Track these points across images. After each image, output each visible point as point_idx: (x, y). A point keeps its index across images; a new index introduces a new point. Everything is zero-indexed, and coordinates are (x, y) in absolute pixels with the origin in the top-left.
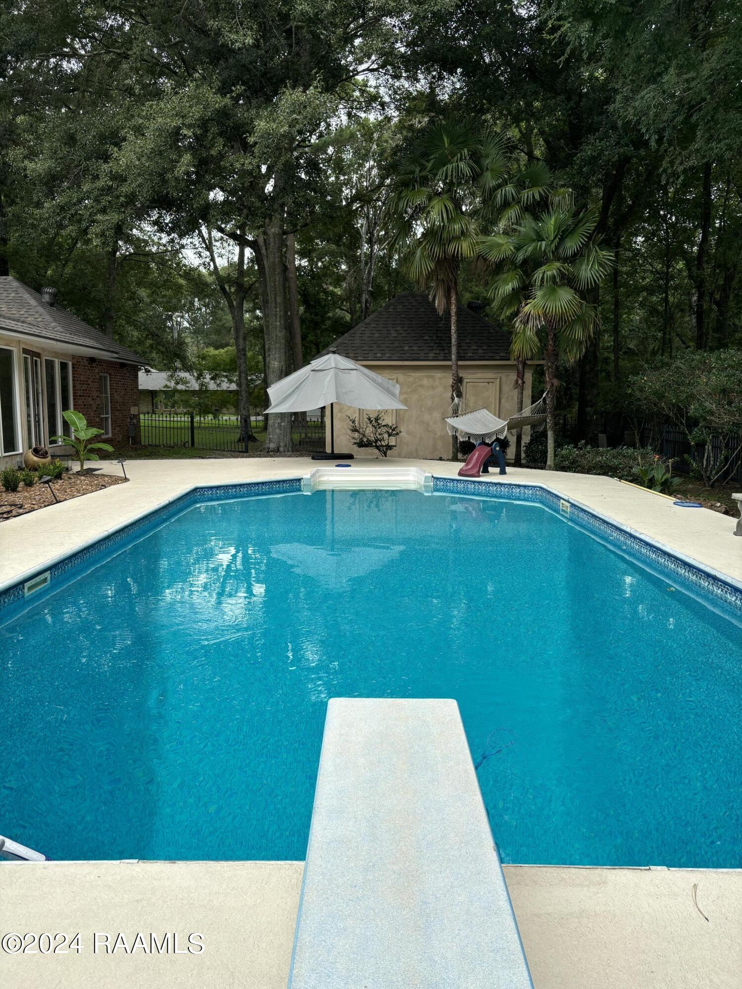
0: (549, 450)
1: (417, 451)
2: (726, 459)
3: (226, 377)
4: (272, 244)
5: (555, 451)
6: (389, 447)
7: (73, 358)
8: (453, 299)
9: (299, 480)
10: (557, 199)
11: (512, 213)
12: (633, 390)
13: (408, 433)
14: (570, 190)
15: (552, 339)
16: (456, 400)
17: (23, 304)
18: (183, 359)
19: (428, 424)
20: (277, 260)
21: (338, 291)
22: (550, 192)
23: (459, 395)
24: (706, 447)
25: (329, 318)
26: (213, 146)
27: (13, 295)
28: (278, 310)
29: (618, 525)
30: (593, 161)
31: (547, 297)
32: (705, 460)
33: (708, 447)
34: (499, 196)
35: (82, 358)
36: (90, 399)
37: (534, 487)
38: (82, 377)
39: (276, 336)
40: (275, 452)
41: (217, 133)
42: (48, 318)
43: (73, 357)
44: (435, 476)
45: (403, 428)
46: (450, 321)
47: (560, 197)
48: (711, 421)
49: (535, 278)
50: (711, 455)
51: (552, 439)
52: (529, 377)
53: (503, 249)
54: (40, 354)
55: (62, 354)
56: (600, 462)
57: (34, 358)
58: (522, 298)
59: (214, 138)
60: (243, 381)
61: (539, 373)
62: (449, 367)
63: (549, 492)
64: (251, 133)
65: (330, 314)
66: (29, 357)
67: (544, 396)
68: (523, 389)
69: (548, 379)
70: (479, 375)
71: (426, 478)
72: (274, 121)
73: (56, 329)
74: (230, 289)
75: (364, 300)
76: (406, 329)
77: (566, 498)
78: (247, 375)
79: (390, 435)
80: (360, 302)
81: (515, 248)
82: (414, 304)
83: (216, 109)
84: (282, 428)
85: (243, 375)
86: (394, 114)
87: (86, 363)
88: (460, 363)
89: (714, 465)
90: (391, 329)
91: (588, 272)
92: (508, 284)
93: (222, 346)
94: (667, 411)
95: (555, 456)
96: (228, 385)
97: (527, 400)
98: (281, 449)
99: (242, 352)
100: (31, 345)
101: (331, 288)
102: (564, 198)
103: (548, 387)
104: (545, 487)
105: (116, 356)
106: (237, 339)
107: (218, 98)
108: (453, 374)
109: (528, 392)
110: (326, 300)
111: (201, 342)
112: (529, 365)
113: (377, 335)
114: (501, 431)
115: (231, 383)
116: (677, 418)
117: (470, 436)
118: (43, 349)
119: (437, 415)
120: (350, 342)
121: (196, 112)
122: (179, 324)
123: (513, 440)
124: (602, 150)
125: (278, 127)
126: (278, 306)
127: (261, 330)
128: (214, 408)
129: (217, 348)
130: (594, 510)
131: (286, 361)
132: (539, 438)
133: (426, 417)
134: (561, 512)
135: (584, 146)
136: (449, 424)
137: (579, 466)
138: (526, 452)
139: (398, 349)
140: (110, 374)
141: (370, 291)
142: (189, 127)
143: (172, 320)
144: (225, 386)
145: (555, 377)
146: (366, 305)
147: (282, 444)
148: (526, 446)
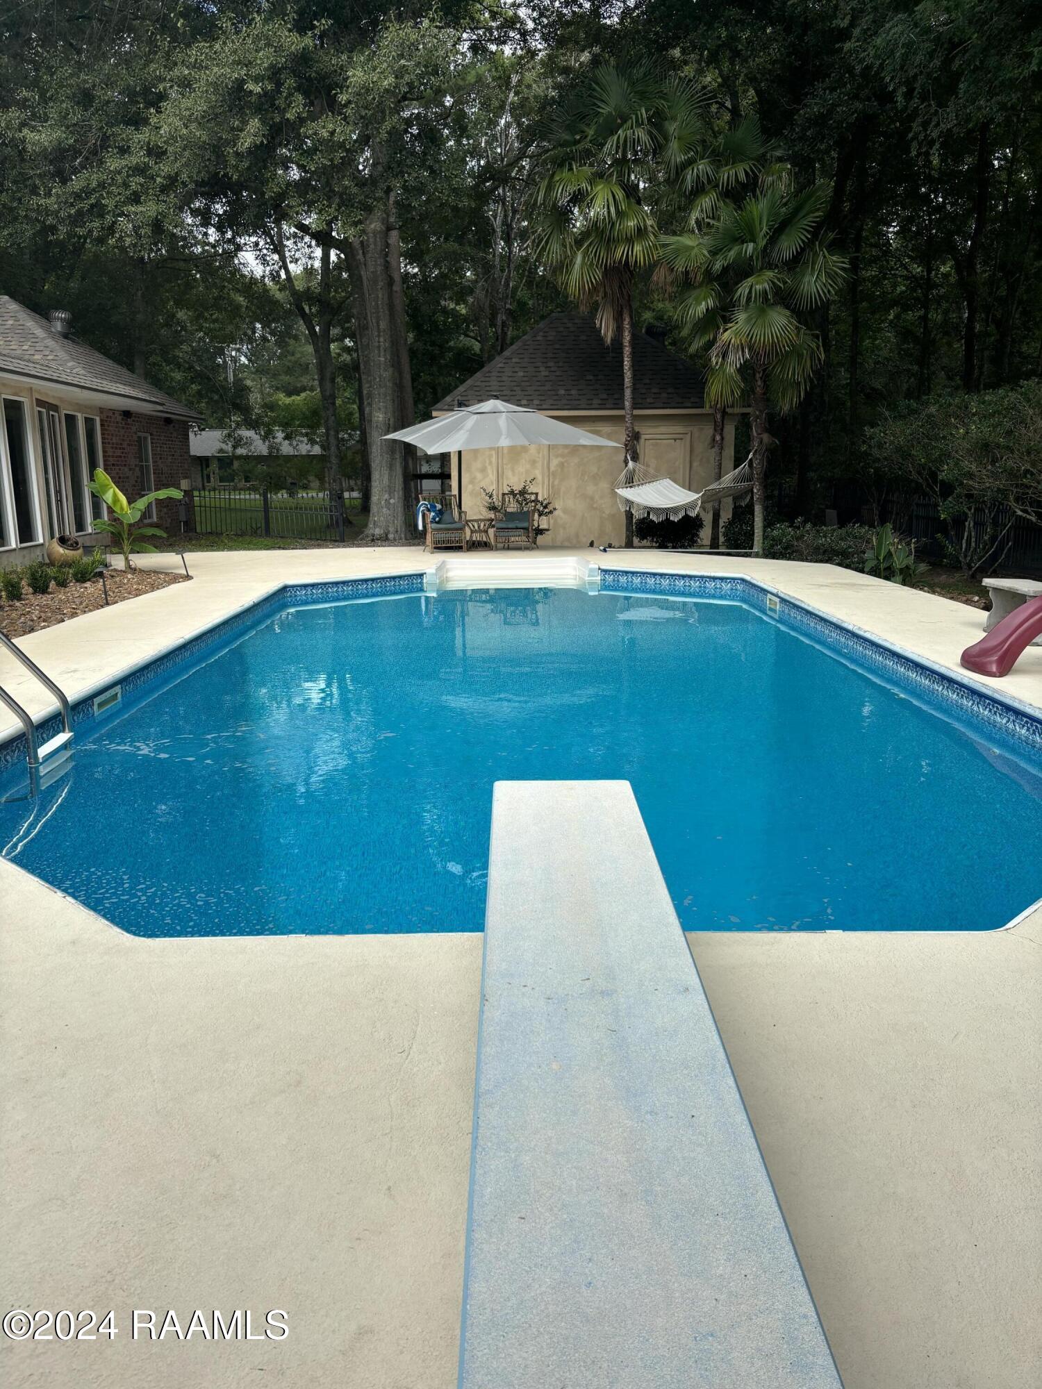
0: (756, 531)
1: (577, 536)
2: (993, 538)
3: (307, 435)
4: (372, 246)
5: (764, 531)
6: (539, 531)
7: (101, 413)
8: (626, 322)
9: (421, 575)
10: (770, 179)
11: (706, 202)
12: (870, 446)
13: (565, 511)
14: (789, 166)
15: (761, 378)
16: (631, 464)
17: (26, 336)
18: (245, 410)
19: (592, 498)
20: (379, 268)
21: (462, 309)
22: (760, 171)
23: (635, 458)
24: (967, 524)
25: (451, 349)
26: (289, 106)
27: (11, 322)
28: (382, 339)
29: (839, 623)
30: (820, 121)
31: (754, 320)
32: (964, 541)
33: (969, 524)
34: (689, 177)
35: (113, 411)
36: (126, 469)
37: (734, 579)
38: (114, 438)
39: (380, 376)
40: (383, 540)
41: (294, 88)
42: (62, 354)
43: (101, 410)
44: (603, 567)
45: (558, 504)
46: (622, 353)
47: (775, 177)
48: (970, 488)
49: (738, 293)
50: (973, 534)
51: (761, 515)
52: (730, 431)
53: (693, 253)
54: (56, 406)
55: (86, 407)
56: (823, 545)
57: (51, 413)
58: (720, 320)
59: (290, 95)
60: (332, 441)
61: (744, 425)
62: (622, 418)
63: (754, 586)
64: (342, 87)
65: (452, 344)
66: (44, 410)
67: (750, 457)
68: (722, 448)
69: (755, 434)
70: (663, 429)
71: (591, 570)
72: (374, 70)
73: (74, 371)
74: (310, 309)
75: (499, 322)
76: (561, 364)
77: (775, 591)
78: (337, 432)
79: (540, 515)
80: (493, 325)
81: (710, 252)
82: (572, 329)
83: (292, 53)
84: (391, 507)
85: (332, 433)
86: (540, 47)
87: (119, 418)
88: (636, 412)
89: (975, 549)
90: (539, 364)
91: (813, 284)
92: (701, 304)
93: (297, 392)
94: (914, 476)
95: (765, 537)
96: (309, 447)
97: (728, 462)
98: (391, 536)
99: (329, 399)
100: (47, 394)
101: (452, 306)
102: (780, 178)
103: (756, 444)
104: (748, 578)
105: (160, 408)
106: (321, 380)
107: (295, 37)
108: (627, 428)
109: (729, 452)
110: (445, 323)
111: (267, 385)
112: (731, 414)
113: (521, 374)
114: (692, 505)
115: (312, 445)
116: (928, 485)
117: (649, 510)
118: (61, 399)
119: (604, 485)
120: (484, 383)
121: (265, 58)
122: (235, 360)
123: (708, 519)
124: (834, 105)
125: (380, 78)
126: (382, 334)
127: (356, 367)
128: (289, 480)
129: (289, 394)
130: (809, 605)
131: (394, 412)
132: (743, 514)
133: (590, 489)
134: (769, 612)
135: (809, 100)
136: (621, 497)
137: (796, 551)
138: (725, 535)
139: (549, 392)
140: (151, 435)
141: (509, 309)
142: (257, 79)
143: (224, 354)
144: (304, 448)
145: (766, 430)
146: (502, 330)
147: (391, 529)
148: (726, 527)
